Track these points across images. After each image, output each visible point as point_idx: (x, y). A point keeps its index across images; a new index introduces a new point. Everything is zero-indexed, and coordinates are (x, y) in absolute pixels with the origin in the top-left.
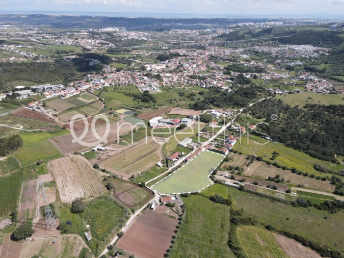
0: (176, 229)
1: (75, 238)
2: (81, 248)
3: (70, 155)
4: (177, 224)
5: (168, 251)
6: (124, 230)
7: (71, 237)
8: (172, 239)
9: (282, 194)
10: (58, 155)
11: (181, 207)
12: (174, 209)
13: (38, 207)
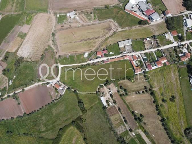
0: (47, 104)
1: (6, 79)
2: (5, 86)
3: (52, 13)
4: (50, 103)
5: (35, 111)
6: (26, 89)
7: (5, 78)
8: (41, 107)
9: (126, 128)
10: (45, 10)
11: (61, 95)
12: (57, 94)
13: (6, 51)
